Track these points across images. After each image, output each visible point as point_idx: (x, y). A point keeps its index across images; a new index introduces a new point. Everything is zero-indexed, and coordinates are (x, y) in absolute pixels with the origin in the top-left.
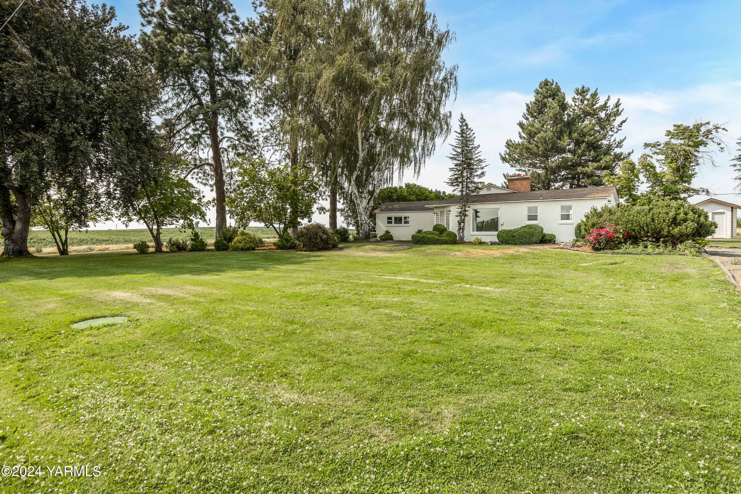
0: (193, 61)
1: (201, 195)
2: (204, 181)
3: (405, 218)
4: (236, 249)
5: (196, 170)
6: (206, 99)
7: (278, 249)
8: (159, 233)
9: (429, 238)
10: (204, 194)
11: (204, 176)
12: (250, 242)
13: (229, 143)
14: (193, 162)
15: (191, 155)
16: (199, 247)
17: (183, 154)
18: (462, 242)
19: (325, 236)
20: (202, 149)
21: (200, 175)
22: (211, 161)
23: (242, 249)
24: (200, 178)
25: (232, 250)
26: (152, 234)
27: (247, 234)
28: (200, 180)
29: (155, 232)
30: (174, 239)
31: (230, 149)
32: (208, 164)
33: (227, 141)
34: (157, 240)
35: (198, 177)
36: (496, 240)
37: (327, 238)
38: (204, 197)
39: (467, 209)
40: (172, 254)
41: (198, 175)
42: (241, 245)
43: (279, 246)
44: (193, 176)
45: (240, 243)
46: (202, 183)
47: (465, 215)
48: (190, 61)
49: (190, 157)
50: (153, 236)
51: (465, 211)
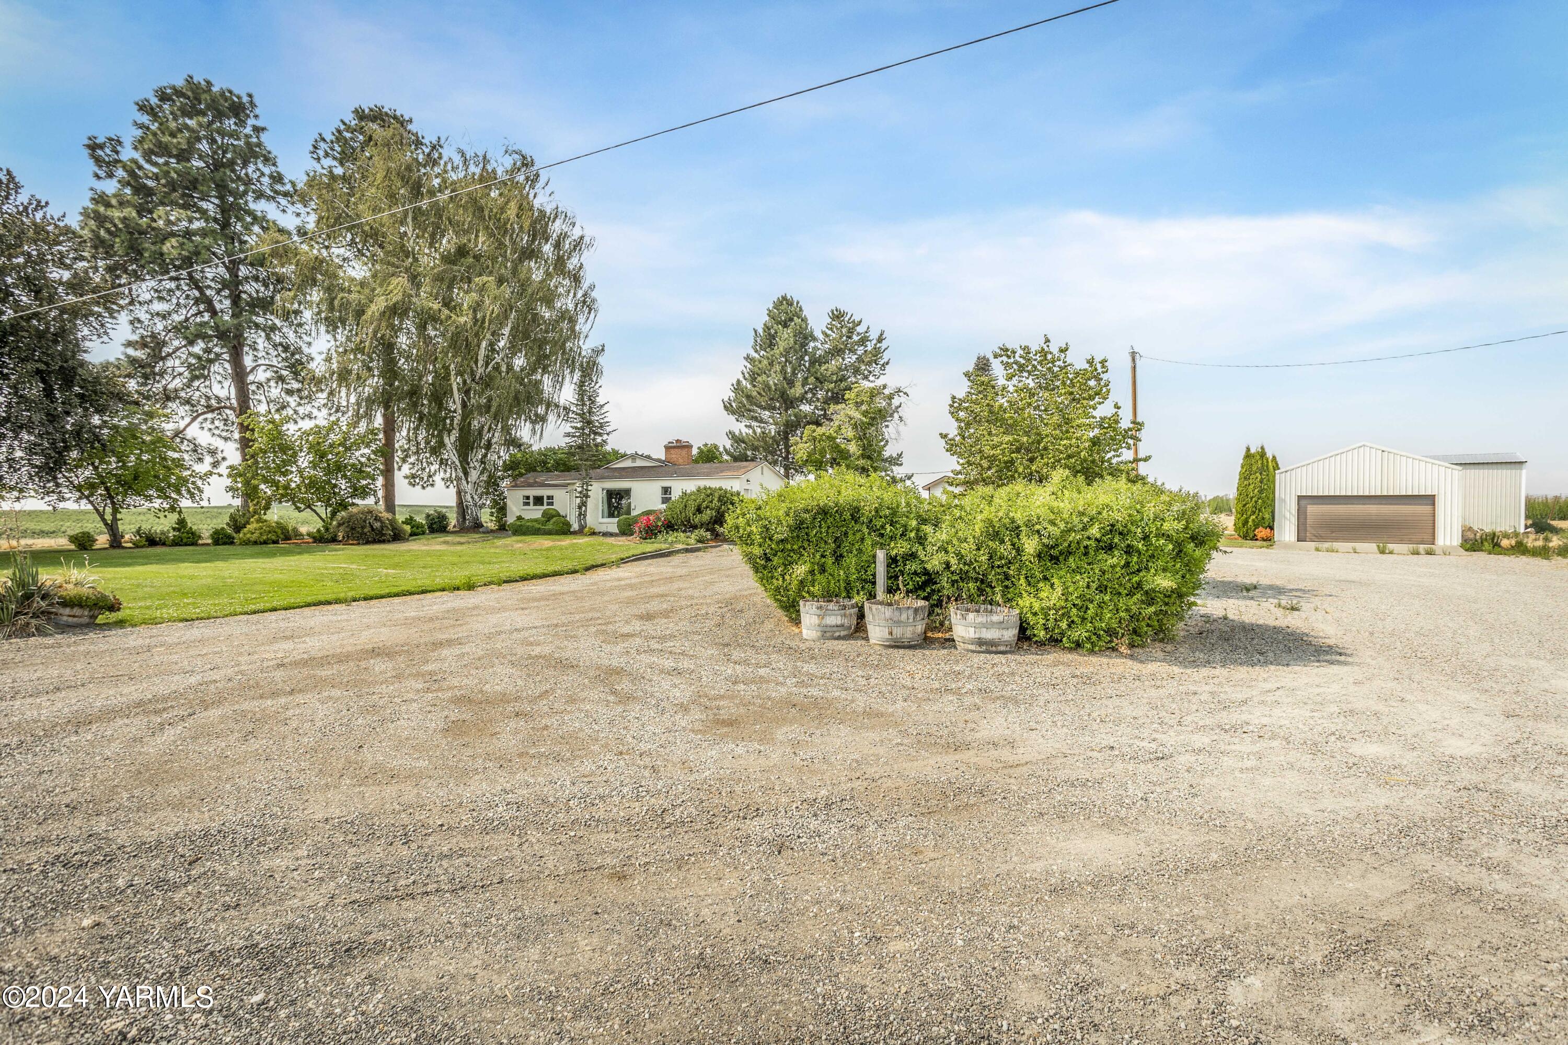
0: (189, 252)
1: (219, 456)
2: (224, 434)
3: (549, 497)
4: (247, 543)
5: (209, 416)
6: (223, 304)
7: (314, 542)
8: (115, 520)
9: (528, 527)
10: (224, 454)
11: (225, 424)
12: (270, 532)
13: (269, 374)
14: (203, 402)
15: (198, 390)
16: (185, 540)
17: (183, 389)
18: (580, 532)
19: (377, 525)
20: (220, 382)
21: (217, 423)
22: (234, 402)
23: (255, 543)
24: (217, 428)
25: (240, 544)
26: (104, 520)
27: (266, 521)
28: (216, 432)
29: (108, 517)
30: (146, 527)
31: (272, 383)
32: (231, 408)
33: (265, 371)
34: (112, 530)
35: (212, 427)
36: (614, 529)
37: (382, 527)
38: (224, 459)
39: (590, 488)
40: (136, 550)
41: (213, 422)
42: (254, 537)
43: (314, 538)
44: (204, 425)
45: (253, 533)
46: (220, 436)
47: (587, 496)
48: (183, 252)
49: (197, 394)
50: (106, 524)
51: (587, 490)
